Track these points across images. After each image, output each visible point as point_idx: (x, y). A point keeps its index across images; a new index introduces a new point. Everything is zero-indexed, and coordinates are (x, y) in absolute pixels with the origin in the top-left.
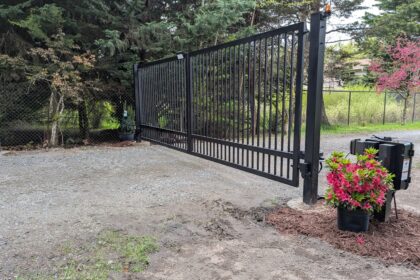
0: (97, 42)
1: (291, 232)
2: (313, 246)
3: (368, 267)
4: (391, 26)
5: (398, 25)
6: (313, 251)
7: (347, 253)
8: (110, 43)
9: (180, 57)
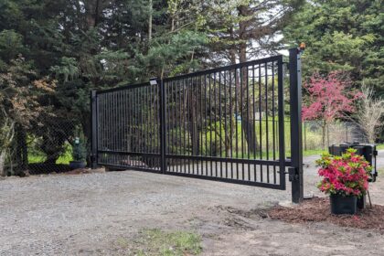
0: (53, 69)
1: (298, 222)
2: (321, 227)
3: (370, 236)
4: (310, 64)
5: (315, 64)
6: (323, 231)
7: (351, 228)
8: (66, 69)
9: (153, 83)
